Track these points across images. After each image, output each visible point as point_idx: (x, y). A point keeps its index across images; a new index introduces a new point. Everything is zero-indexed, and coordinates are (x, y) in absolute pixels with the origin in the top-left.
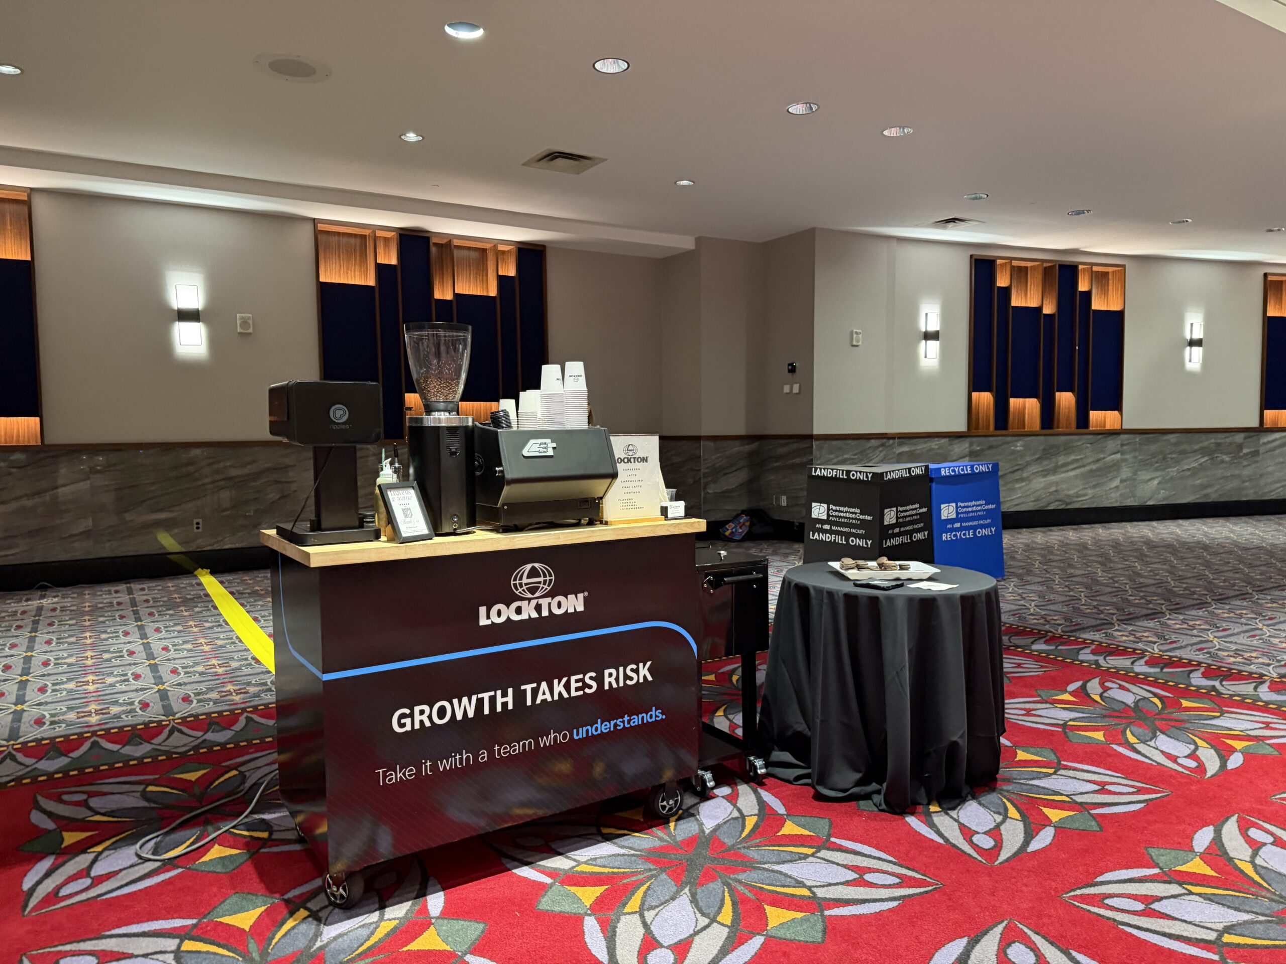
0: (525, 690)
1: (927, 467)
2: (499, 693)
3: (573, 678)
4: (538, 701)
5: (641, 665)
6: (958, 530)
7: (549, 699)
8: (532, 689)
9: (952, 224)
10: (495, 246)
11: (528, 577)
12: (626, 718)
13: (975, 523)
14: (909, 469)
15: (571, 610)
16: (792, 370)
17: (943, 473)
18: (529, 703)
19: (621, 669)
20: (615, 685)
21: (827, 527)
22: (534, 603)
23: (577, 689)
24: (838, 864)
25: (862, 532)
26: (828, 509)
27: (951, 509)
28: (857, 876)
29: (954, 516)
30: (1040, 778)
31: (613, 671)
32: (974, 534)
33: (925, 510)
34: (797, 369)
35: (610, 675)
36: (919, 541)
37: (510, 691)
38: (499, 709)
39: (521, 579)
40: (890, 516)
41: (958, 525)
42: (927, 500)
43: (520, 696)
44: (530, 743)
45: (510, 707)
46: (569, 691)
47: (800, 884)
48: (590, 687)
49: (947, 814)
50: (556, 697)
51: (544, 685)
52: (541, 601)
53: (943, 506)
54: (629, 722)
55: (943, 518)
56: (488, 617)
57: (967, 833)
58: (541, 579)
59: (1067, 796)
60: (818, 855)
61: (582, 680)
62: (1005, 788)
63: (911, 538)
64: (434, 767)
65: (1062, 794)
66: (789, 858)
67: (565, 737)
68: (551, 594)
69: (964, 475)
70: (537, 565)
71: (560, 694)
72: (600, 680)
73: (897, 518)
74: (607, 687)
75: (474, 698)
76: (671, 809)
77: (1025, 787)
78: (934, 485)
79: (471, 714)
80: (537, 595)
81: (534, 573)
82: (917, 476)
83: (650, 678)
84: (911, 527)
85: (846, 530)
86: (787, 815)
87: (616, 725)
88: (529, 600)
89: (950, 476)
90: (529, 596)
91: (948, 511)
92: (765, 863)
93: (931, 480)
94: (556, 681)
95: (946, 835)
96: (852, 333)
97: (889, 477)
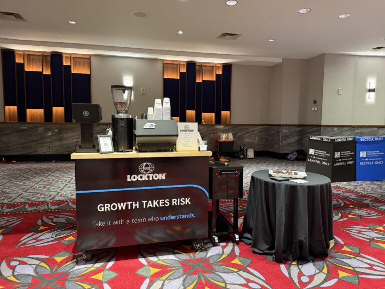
0: (143, 203)
1: (355, 138)
2: (134, 203)
3: (161, 201)
4: (148, 207)
5: (186, 199)
6: (367, 161)
7: (152, 206)
8: (146, 203)
9: (379, 50)
10: (216, 65)
11: (145, 167)
12: (180, 216)
13: (375, 159)
14: (347, 138)
15: (160, 179)
16: (315, 102)
17: (361, 140)
18: (144, 207)
19: (179, 199)
20: (176, 204)
21: (314, 157)
22: (147, 175)
23: (162, 204)
24: (242, 277)
25: (326, 160)
26: (315, 151)
27: (364, 153)
28: (246, 283)
29: (365, 156)
30: (346, 259)
31: (176, 200)
32: (374, 163)
33: (353, 153)
34: (317, 103)
35: (175, 201)
36: (350, 164)
37: (138, 202)
38: (134, 208)
39: (142, 167)
40: (337, 155)
41: (367, 159)
42: (354, 150)
43: (141, 204)
44: (145, 220)
45: (138, 207)
46: (159, 205)
47: (224, 282)
48: (167, 204)
49: (298, 266)
50: (154, 206)
51: (150, 202)
52: (149, 175)
53: (361, 152)
54: (181, 217)
55: (361, 156)
56: (130, 179)
57: (301, 274)
58: (150, 168)
59: (353, 268)
60: (238, 272)
61: (164, 202)
62: (328, 260)
63: (346, 163)
64: (111, 223)
65: (351, 266)
66: (227, 271)
67: (157, 219)
68: (153, 173)
69: (371, 141)
70: (148, 163)
71: (156, 205)
72: (171, 202)
73: (340, 156)
74: (173, 205)
75: (125, 203)
76: (199, 247)
77: (337, 261)
78: (357, 144)
79: (124, 208)
80: (148, 173)
81: (147, 166)
82: (350, 141)
83: (190, 203)
84: (346, 159)
85: (321, 159)
86: (238, 256)
87: (176, 217)
88: (145, 174)
89: (364, 141)
90: (145, 173)
91: (363, 154)
92: (218, 272)
93: (356, 143)
94: (154, 201)
95: (292, 274)
96: (338, 90)
97: (337, 140)
